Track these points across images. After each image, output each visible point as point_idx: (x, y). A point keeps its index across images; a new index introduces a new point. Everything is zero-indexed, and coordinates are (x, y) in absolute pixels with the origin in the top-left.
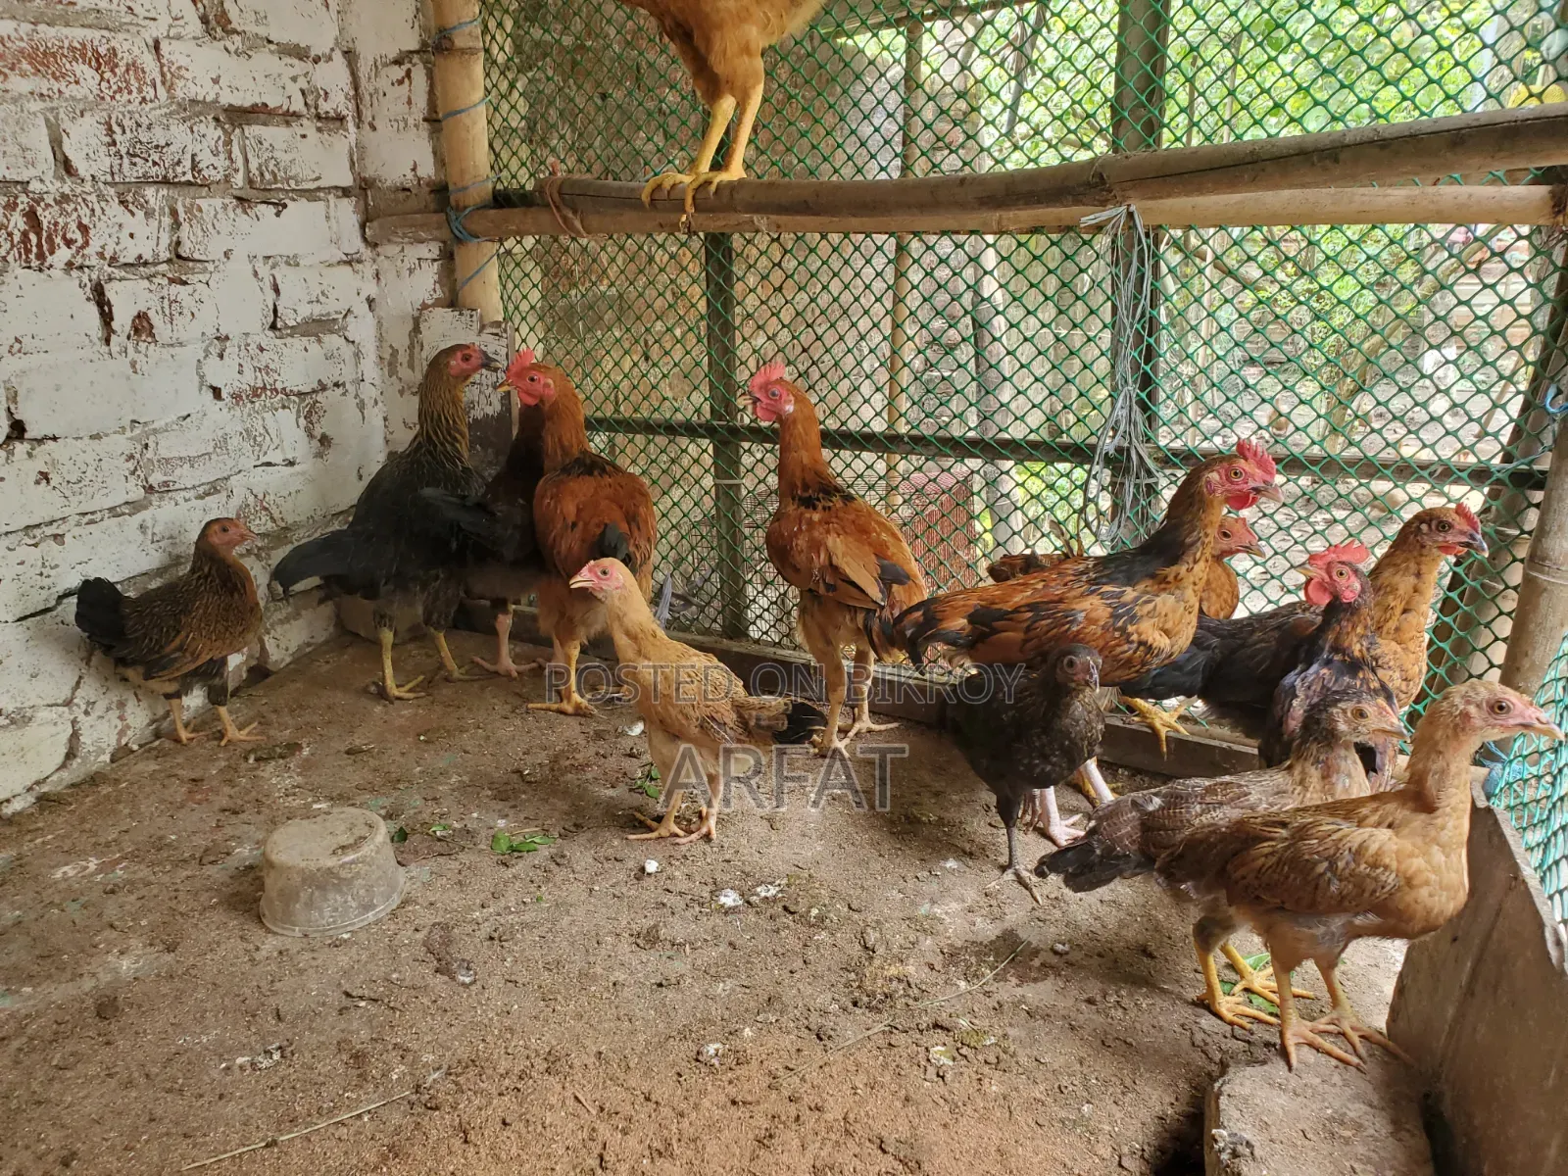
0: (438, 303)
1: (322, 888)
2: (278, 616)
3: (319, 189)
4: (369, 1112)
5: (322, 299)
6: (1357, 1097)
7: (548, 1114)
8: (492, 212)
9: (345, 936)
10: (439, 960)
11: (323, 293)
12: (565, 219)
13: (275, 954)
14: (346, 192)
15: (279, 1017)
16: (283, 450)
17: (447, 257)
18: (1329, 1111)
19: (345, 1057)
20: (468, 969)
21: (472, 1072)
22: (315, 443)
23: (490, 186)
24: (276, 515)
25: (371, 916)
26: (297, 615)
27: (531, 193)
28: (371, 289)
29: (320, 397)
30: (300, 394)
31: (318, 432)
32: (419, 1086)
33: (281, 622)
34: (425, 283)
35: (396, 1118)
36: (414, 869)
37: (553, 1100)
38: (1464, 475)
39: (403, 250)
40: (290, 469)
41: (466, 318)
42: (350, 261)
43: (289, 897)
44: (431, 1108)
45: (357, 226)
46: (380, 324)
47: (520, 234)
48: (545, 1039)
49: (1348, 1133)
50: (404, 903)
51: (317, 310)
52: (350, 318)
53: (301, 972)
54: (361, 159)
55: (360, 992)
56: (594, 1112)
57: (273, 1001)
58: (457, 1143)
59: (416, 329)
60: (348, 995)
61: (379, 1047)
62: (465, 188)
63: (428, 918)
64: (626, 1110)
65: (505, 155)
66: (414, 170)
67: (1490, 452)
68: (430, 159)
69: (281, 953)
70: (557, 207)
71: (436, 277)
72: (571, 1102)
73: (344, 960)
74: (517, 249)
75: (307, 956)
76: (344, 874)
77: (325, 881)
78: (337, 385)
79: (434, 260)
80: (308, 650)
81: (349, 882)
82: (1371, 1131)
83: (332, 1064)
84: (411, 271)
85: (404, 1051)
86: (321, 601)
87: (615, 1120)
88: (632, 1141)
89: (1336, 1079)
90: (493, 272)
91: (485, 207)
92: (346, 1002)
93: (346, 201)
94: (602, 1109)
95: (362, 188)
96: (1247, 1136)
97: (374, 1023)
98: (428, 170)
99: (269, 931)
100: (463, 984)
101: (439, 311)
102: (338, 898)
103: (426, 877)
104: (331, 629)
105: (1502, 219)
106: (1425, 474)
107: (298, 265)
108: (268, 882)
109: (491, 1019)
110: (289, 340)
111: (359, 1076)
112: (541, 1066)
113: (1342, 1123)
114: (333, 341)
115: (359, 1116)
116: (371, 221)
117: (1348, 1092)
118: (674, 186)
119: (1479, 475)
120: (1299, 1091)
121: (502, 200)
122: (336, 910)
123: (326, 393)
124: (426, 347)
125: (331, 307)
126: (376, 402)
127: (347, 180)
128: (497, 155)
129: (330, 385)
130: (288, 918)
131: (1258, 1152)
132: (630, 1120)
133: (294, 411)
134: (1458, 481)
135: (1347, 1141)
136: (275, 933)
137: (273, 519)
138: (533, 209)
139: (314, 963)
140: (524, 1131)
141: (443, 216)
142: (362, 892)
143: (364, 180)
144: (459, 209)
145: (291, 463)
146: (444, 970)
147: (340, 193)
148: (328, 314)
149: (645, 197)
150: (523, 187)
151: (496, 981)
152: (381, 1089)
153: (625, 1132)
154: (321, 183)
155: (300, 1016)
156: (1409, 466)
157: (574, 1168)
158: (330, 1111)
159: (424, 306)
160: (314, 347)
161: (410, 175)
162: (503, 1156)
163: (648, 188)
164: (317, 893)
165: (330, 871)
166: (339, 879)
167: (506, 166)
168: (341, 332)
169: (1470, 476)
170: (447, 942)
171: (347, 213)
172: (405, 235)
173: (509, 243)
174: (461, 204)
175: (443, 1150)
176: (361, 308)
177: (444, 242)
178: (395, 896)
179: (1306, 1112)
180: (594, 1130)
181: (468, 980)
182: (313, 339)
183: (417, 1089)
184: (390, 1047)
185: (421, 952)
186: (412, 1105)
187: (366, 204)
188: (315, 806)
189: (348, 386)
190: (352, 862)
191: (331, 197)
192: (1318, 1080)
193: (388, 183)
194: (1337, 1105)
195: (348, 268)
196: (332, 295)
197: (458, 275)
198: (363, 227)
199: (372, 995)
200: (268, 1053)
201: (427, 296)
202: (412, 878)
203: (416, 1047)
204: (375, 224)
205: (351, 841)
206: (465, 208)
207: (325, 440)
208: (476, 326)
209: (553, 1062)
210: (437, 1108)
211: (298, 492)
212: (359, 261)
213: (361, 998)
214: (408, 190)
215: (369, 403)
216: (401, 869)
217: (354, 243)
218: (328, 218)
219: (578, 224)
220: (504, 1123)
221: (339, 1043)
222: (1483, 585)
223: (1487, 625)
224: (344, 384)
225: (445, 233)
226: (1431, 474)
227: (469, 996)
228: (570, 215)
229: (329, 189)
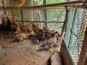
0: (4, 14)
10: (5, 55)
18: (56, 57)
39: (1, 11)
47: (9, 10)
62: (5, 7)
67: (63, 21)
98: (2, 6)
105: (63, 9)
119: (63, 22)
121: (8, 8)
128: (7, 5)
131: (53, 60)
177: (4, 10)
227: (7, 57)
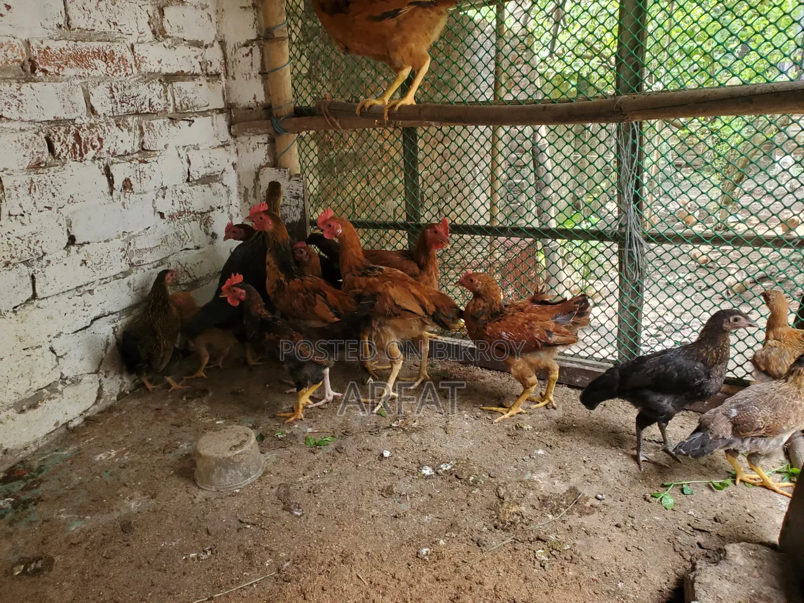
0: (268, 165)
1: (226, 468)
3: (208, 110)
4: (256, 583)
5: (211, 165)
7: (344, 585)
8: (293, 119)
9: (237, 491)
10: (284, 503)
11: (211, 162)
12: (332, 122)
13: (204, 500)
14: (221, 111)
15: (208, 533)
16: (194, 241)
17: (272, 142)
19: (242, 555)
20: (299, 508)
21: (305, 562)
22: (209, 237)
23: (293, 106)
24: (191, 274)
25: (249, 480)
27: (314, 109)
28: (234, 158)
29: (211, 214)
30: (201, 213)
31: (210, 231)
32: (279, 570)
34: (261, 155)
35: (269, 586)
36: (268, 455)
37: (346, 577)
39: (249, 139)
40: (197, 251)
41: (282, 172)
42: (224, 145)
43: (210, 471)
44: (286, 581)
45: (227, 128)
46: (239, 176)
47: (308, 129)
48: (341, 545)
50: (265, 474)
51: (209, 171)
52: (224, 174)
53: (217, 509)
54: (228, 94)
55: (247, 520)
56: (367, 584)
57: (205, 525)
58: (300, 599)
59: (257, 178)
60: (241, 522)
61: (258, 549)
62: (280, 107)
63: (277, 481)
64: (383, 583)
65: (300, 89)
66: (254, 98)
68: (262, 92)
69: (206, 500)
70: (328, 116)
71: (266, 152)
72: (355, 578)
73: (237, 503)
74: (307, 137)
75: (219, 501)
76: (236, 460)
77: (227, 464)
78: (219, 208)
79: (265, 143)
81: (238, 464)
83: (236, 558)
84: (254, 149)
85: (270, 551)
87: (379, 589)
90: (295, 149)
91: (291, 116)
92: (240, 525)
93: (221, 116)
94: (371, 582)
95: (229, 109)
97: (255, 536)
98: (261, 98)
99: (200, 488)
100: (297, 516)
101: (268, 169)
102: (233, 472)
103: (274, 460)
107: (199, 149)
108: (198, 463)
109: (312, 534)
110: (195, 187)
111: (250, 564)
112: (339, 559)
114: (216, 186)
115: (251, 585)
116: (233, 125)
121: (299, 113)
122: (232, 477)
123: (214, 212)
124: (262, 187)
125: (216, 169)
126: (238, 215)
127: (221, 105)
128: (296, 90)
129: (216, 208)
130: (209, 481)
132: (385, 588)
133: (199, 222)
136: (203, 489)
137: (190, 276)
138: (314, 117)
139: (223, 505)
140: (333, 593)
141: (269, 121)
142: (245, 468)
143: (230, 104)
144: (278, 118)
145: (198, 248)
146: (287, 508)
147: (218, 112)
148: (214, 173)
150: (309, 106)
151: (313, 515)
152: (261, 570)
153: (383, 594)
154: (209, 108)
155: (219, 532)
158: (237, 582)
159: (261, 167)
160: (208, 190)
161: (253, 101)
164: (223, 470)
165: (229, 458)
166: (233, 462)
167: (300, 95)
168: (221, 181)
170: (288, 494)
171: (221, 121)
172: (250, 131)
173: (303, 134)
174: (279, 115)
176: (230, 168)
177: (270, 134)
178: (260, 470)
180: (368, 593)
181: (299, 514)
182: (207, 185)
184: (264, 549)
185: (275, 500)
186: (277, 579)
187: (231, 117)
188: (217, 422)
189: (224, 208)
190: (240, 454)
191: (214, 115)
193: (242, 105)
195: (222, 150)
196: (215, 163)
197: (278, 150)
198: (229, 127)
199: (253, 522)
200: (205, 552)
201: (262, 161)
202: (267, 460)
203: (276, 549)
204: (236, 126)
205: (239, 443)
206: (281, 117)
207: (214, 235)
208: (287, 177)
209: (345, 558)
210: (289, 582)
211: (202, 262)
212: (228, 145)
213: (248, 523)
214: (252, 109)
215: (234, 216)
216: (262, 455)
217: (225, 136)
218: (213, 125)
219: (337, 124)
220: (323, 589)
221: (239, 547)
224: (222, 207)
225: (271, 130)
227: (300, 522)
228: (334, 120)
229: (213, 110)
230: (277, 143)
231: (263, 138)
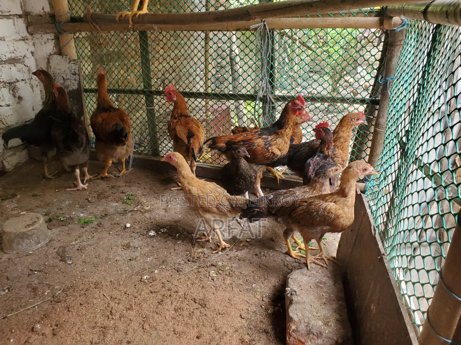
0: (55, 53)
1: (22, 238)
2: (8, 154)
3: (10, 15)
4: (37, 305)
5: (15, 52)
6: (325, 276)
7: (95, 300)
8: (70, 24)
9: (31, 252)
10: (61, 257)
11: (15, 50)
12: (94, 26)
13: (7, 260)
14: (20, 16)
15: (8, 279)
16: (5, 101)
17: (57, 39)
18: (318, 280)
19: (30, 290)
20: (71, 259)
21: (71, 290)
22: (17, 99)
23: (69, 15)
24: (4, 122)
25: (39, 245)
26: (14, 154)
27: (83, 18)
28: (32, 49)
29: (17, 84)
30: (9, 83)
31: (17, 95)
32: (54, 296)
33: (9, 156)
34: (50, 47)
35: (46, 306)
36: (54, 230)
37: (97, 296)
38: (358, 101)
39: (42, 36)
40: (8, 108)
41: (64, 58)
42: (24, 39)
43: (11, 241)
44: (58, 302)
45: (25, 28)
46: (36, 60)
47: (80, 31)
48: (95, 278)
49: (322, 286)
50: (50, 241)
51: (13, 56)
52: (25, 58)
53: (16, 264)
54: (25, 5)
55: (35, 269)
56: (109, 299)
57: (6, 274)
58: (66, 311)
59: (48, 62)
60: (31, 270)
61: (41, 285)
62: (61, 16)
63: (58, 245)
64: (119, 297)
65: (74, 5)
66: (43, 9)
67: (366, 95)
68: (48, 6)
69: (9, 259)
70: (91, 23)
71: (54, 45)
72: (102, 296)
73: (30, 260)
74: (80, 36)
75: (18, 259)
76: (29, 233)
77: (23, 236)
78: (23, 80)
79: (52, 40)
80: (19, 165)
81: (31, 236)
82: (328, 284)
83: (26, 292)
84: (45, 43)
85: (49, 286)
86: (23, 150)
87: (116, 301)
88: (121, 306)
89: (320, 271)
90: (72, 44)
91: (68, 22)
92: (30, 272)
93: (20, 19)
94: (111, 297)
95: (26, 15)
96: (295, 289)
97: (40, 278)
98: (48, 9)
99: (5, 253)
100: (69, 264)
101: (55, 56)
102: (27, 241)
103: (58, 233)
104: (27, 158)
105: (367, 27)
106: (348, 101)
107: (5, 40)
108: (4, 237)
109: (78, 274)
110: (4, 65)
111: (34, 294)
112: (93, 286)
113: (321, 283)
114: (20, 66)
115: (34, 307)
116: (30, 26)
117: (323, 274)
118: (126, 15)
119: (363, 101)
120: (310, 275)
121: (74, 20)
122: (27, 244)
123: (19, 83)
124: (52, 68)
125: (18, 54)
126: (37, 86)
127: (20, 12)
128: (71, 5)
129: (20, 80)
130: (11, 248)
131: (297, 293)
132: (120, 300)
133: (8, 89)
134: (357, 103)
135: (322, 288)
136: (7, 253)
137: (3, 124)
138: (83, 23)
139: (20, 261)
140: (87, 306)
141: (54, 25)
142: (36, 238)
143: (26, 12)
144: (59, 22)
145: (8, 106)
146: (63, 260)
147: (18, 17)
148: (17, 57)
149: (117, 19)
150: (80, 16)
151: (80, 262)
152: (42, 298)
153: (118, 304)
154: (11, 13)
155: (15, 278)
156: (344, 99)
157: (103, 316)
158: (24, 306)
159: (51, 54)
160: (13, 68)
161: (42, 11)
162: (80, 314)
163: (118, 16)
164: (20, 240)
165: (24, 233)
166: (27, 235)
167: (74, 9)
168: (23, 62)
169: (360, 101)
170: (64, 252)
171: (21, 24)
172: (42, 31)
173: (77, 34)
174: (60, 21)
175: (61, 314)
176: (29, 55)
177: (55, 33)
178: (47, 239)
179: (312, 281)
180: (109, 304)
181: (70, 263)
182: (12, 65)
183: (53, 297)
184: (45, 285)
185: (55, 255)
186: (51, 302)
187: (28, 21)
188: (22, 213)
189: (27, 80)
190: (32, 230)
191: (15, 18)
192: (315, 272)
193: (35, 13)
194: (320, 278)
195: (23, 42)
196: (18, 50)
197: (61, 44)
198: (27, 28)
199: (39, 270)
200: (4, 290)
201: (51, 51)
202: (53, 233)
203: (53, 284)
204: (31, 27)
205: (31, 223)
206: (61, 22)
207: (20, 98)
208: (68, 61)
209: (97, 285)
210: (59, 302)
211: (12, 115)
212: (27, 39)
213: (36, 271)
214: (42, 16)
215: (35, 86)
216: (50, 231)
217: (25, 34)
218: (14, 25)
219: (98, 28)
220: (81, 304)
221: (28, 285)
222: (364, 132)
223: (366, 144)
224: (25, 80)
225: (55, 30)
226: (350, 101)
227: (71, 267)
228: (96, 25)
229: (14, 15)
230: (60, 39)
231: (51, 36)
